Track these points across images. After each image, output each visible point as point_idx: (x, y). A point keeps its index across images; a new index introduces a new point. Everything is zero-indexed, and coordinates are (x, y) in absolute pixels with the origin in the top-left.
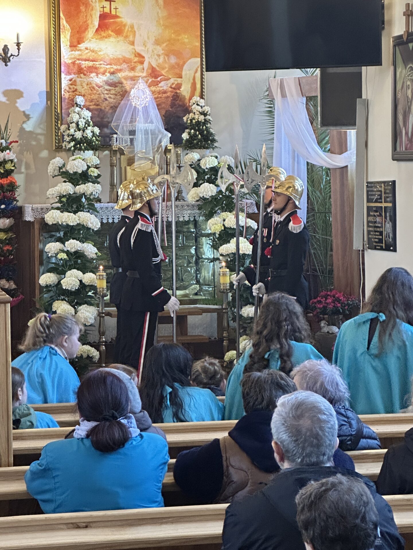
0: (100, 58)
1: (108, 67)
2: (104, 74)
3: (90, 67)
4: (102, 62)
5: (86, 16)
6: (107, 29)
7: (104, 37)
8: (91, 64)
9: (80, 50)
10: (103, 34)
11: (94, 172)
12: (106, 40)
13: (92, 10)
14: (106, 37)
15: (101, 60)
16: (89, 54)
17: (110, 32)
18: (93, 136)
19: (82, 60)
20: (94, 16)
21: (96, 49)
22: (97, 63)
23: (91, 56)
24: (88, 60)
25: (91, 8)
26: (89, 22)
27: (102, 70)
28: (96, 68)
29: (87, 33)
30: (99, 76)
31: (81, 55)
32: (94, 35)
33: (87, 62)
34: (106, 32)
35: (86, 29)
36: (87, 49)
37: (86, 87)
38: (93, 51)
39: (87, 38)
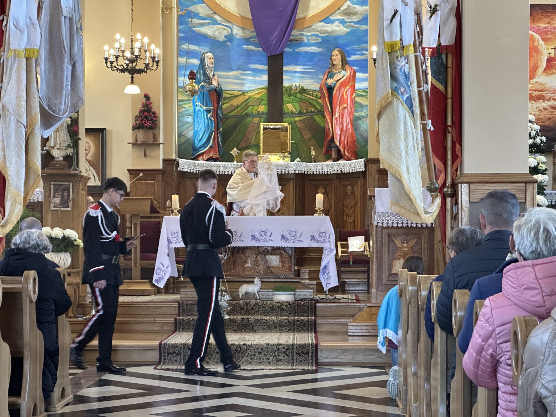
0: (546, 89)
1: (552, 95)
2: (549, 100)
3: (538, 96)
4: (547, 92)
5: (537, 60)
6: (552, 68)
7: (549, 74)
8: (539, 93)
9: (532, 84)
10: (549, 72)
11: (542, 167)
12: (551, 76)
13: (542, 55)
14: (551, 74)
15: (547, 90)
16: (538, 86)
17: (554, 70)
18: (541, 143)
19: (533, 90)
20: (543, 60)
21: (543, 83)
22: (544, 93)
23: (539, 87)
24: (538, 91)
25: (541, 54)
26: (539, 63)
27: (547, 98)
28: (543, 96)
29: (537, 72)
30: (546, 102)
31: (532, 87)
32: (542, 73)
33: (536, 92)
34: (552, 70)
35: (537, 68)
36: (537, 83)
37: (535, 110)
38: (541, 84)
39: (537, 74)
